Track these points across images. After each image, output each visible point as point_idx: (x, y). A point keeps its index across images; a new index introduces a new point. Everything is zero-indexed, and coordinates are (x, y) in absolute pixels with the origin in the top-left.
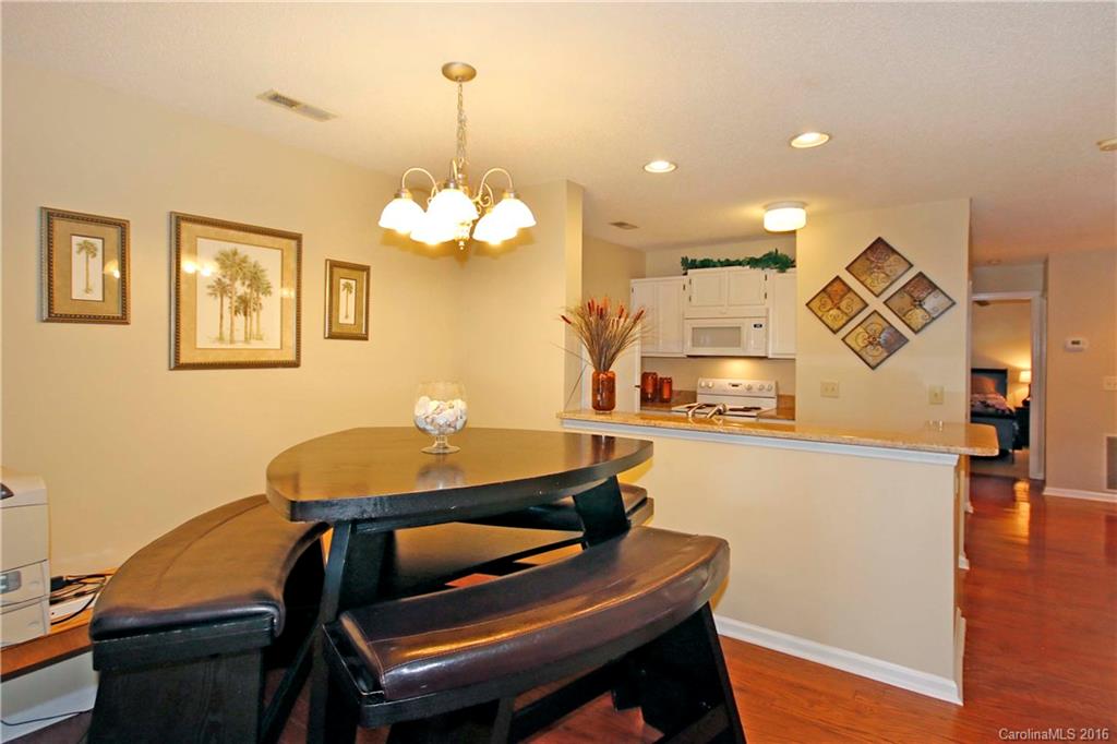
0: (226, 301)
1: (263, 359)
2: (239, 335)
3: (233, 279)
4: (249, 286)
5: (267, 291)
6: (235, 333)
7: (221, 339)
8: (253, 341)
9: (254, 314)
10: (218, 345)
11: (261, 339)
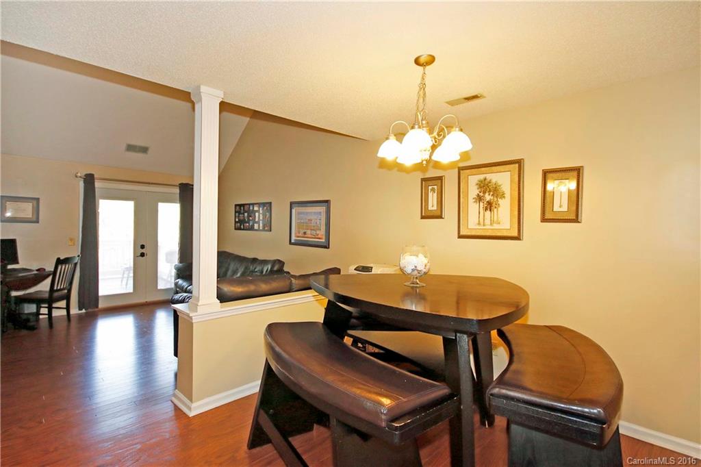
0: (482, 204)
1: (499, 234)
2: (488, 221)
3: (484, 193)
4: (492, 195)
5: (503, 196)
6: (486, 221)
7: (479, 224)
8: (495, 225)
9: (495, 210)
10: (478, 227)
11: (499, 223)
